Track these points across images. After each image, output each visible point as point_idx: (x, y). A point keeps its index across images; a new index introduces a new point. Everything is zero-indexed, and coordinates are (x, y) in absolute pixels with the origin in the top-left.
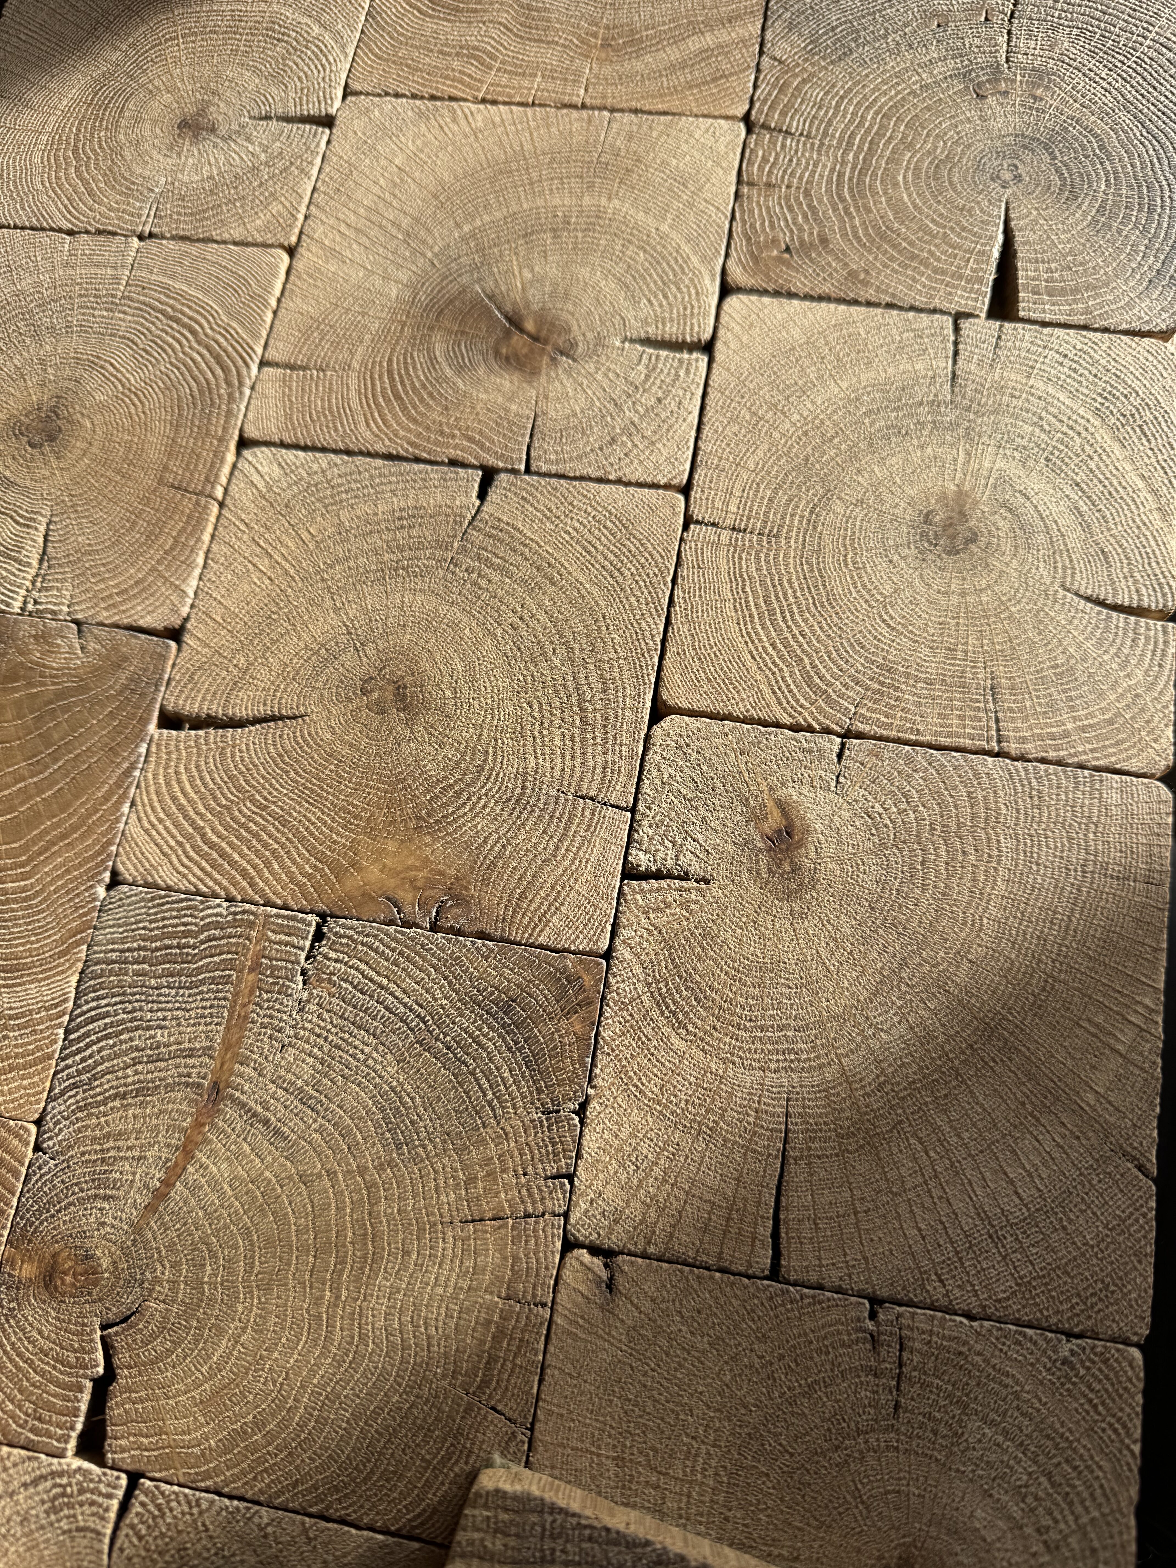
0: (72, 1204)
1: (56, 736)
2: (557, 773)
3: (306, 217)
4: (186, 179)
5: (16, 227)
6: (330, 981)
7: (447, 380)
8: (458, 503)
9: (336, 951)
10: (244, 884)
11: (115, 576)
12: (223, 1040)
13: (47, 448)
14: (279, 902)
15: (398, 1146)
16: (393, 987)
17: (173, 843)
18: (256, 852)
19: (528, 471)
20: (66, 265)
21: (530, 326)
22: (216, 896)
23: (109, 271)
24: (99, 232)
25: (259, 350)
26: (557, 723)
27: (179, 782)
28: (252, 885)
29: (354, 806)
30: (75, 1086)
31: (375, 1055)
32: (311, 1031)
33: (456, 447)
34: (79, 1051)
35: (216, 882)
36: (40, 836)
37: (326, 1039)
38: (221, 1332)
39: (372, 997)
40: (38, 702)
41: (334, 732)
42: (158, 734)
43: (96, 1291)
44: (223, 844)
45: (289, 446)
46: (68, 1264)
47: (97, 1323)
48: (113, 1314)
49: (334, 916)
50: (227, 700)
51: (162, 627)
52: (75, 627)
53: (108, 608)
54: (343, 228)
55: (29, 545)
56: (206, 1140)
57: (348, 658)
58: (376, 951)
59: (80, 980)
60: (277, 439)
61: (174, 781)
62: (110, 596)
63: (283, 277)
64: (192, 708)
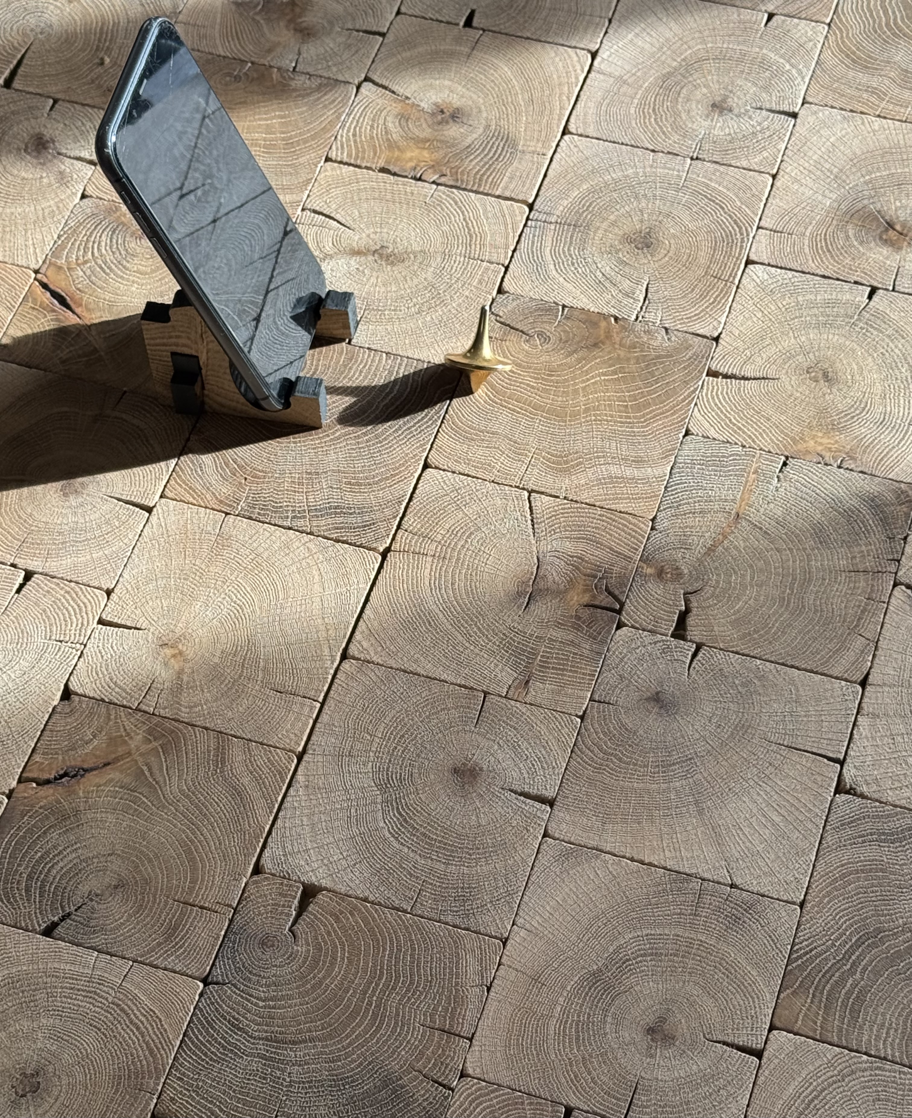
0: (670, 549)
1: (657, 374)
2: (901, 414)
3: (782, 161)
4: (716, 133)
5: (622, 144)
6: (790, 481)
7: (854, 246)
8: (857, 299)
9: (793, 470)
10: (750, 441)
11: (684, 311)
12: (740, 497)
13: (645, 250)
14: (767, 450)
15: (821, 543)
16: (819, 486)
17: (715, 422)
18: (756, 430)
19: (893, 290)
20: (651, 166)
21: (898, 227)
22: (736, 444)
23: (676, 173)
24: (669, 153)
25: (757, 220)
26: (902, 394)
27: (718, 398)
28: (754, 441)
29: (802, 417)
30: (670, 507)
31: (810, 510)
32: (781, 498)
33: (858, 276)
34: (672, 495)
35: (736, 438)
36: (651, 412)
37: (788, 502)
38: (739, 600)
39: (809, 489)
40: (648, 358)
41: (792, 387)
42: (707, 378)
43: (681, 581)
44: (740, 425)
45: (773, 266)
46: (668, 570)
47: (682, 592)
48: (690, 589)
49: (792, 457)
50: (741, 369)
51: (708, 335)
52: (664, 330)
53: (681, 324)
54: (801, 168)
55: (638, 292)
56: (733, 532)
57: (801, 358)
58: (812, 472)
59: (672, 468)
60: (766, 262)
61: (716, 398)
62: (682, 319)
63: (769, 188)
64: (723, 370)
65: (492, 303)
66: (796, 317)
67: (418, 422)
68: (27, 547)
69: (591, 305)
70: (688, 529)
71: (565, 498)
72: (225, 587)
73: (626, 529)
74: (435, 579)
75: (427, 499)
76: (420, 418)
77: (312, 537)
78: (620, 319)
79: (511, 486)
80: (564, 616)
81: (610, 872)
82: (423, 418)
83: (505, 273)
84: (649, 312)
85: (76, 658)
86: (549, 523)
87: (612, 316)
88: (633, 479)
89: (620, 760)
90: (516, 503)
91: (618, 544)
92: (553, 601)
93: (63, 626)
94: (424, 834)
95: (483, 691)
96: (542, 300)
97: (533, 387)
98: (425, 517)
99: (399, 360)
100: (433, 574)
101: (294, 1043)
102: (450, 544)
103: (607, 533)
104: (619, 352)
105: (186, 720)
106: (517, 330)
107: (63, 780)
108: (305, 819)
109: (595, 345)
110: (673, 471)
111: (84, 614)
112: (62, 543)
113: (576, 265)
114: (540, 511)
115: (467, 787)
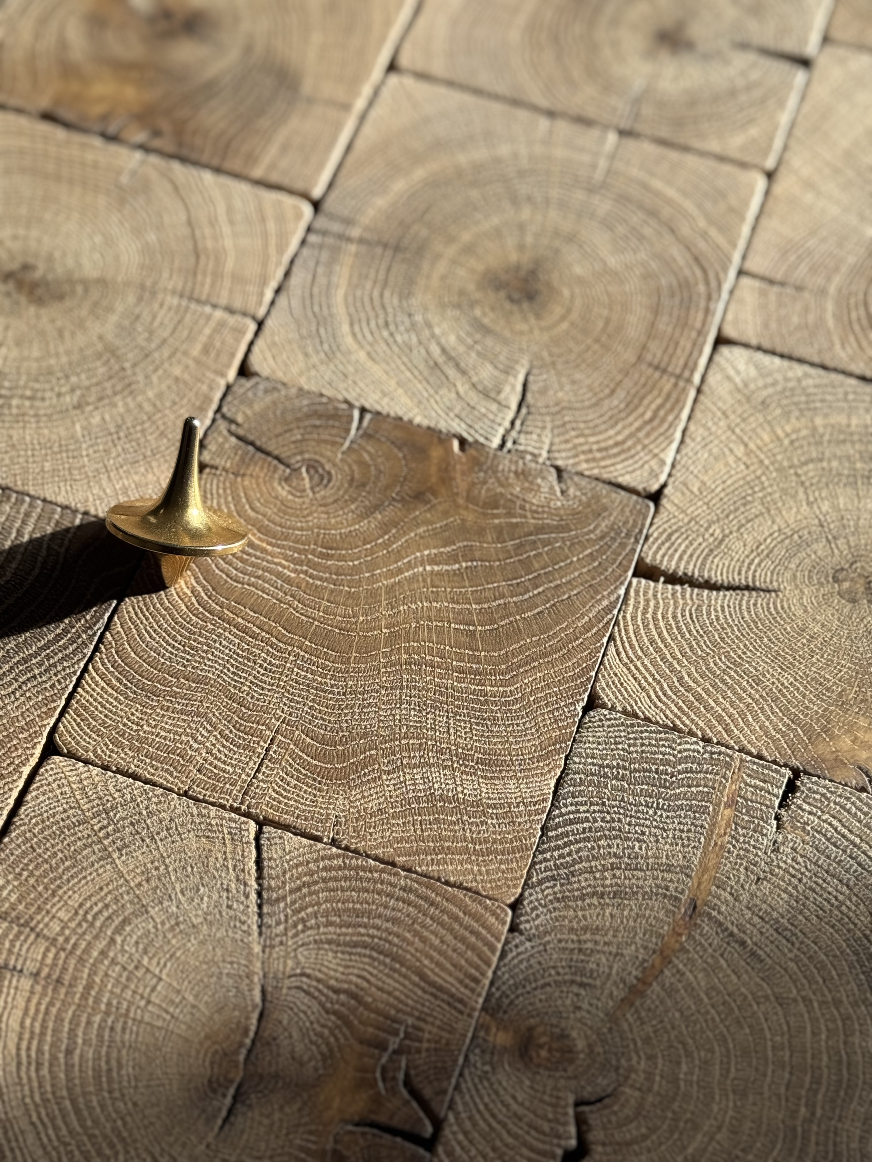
0: (548, 984)
1: (536, 565)
3: (786, 147)
4: (664, 86)
5: (493, 96)
6: (804, 829)
9: (809, 804)
10: (720, 728)
11: (595, 434)
12: (700, 862)
13: (526, 306)
14: (754, 751)
16: (865, 847)
17: (650, 680)
18: (732, 703)
20: (544, 142)
22: (691, 734)
23: (588, 157)
24: (577, 119)
25: (737, 260)
27: (657, 627)
28: (728, 731)
29: (825, 679)
30: (553, 878)
31: (848, 903)
32: (786, 871)
34: (558, 848)
35: (692, 721)
36: (521, 650)
37: (800, 880)
38: (696, 1128)
39: (844, 851)
40: (519, 532)
41: (806, 611)
42: (635, 581)
43: (571, 1069)
44: (699, 690)
45: (766, 351)
46: (544, 1039)
47: (571, 1099)
48: (588, 1092)
49: (806, 773)
50: (703, 564)
51: (640, 488)
52: (553, 471)
53: (587, 461)
54: (820, 163)
55: (507, 389)
56: (683, 949)
57: (820, 548)
58: (848, 811)
59: (558, 784)
60: (754, 342)
61: (651, 626)
62: (590, 451)
63: (760, 196)
64: (669, 564)
65: (225, 395)
66: (812, 460)
67: (46, 646)
69: (416, 410)
70: (588, 936)
71: (334, 842)
73: (456, 926)
74: (31, 1038)
75: (42, 831)
76: (51, 637)
78: (470, 444)
79: (223, 807)
80: (308, 1152)
82: (58, 638)
83: (257, 334)
84: (527, 433)
86: (293, 902)
87: (455, 436)
90: (230, 848)
91: (438, 964)
92: (287, 1110)
96: (322, 395)
97: (288, 580)
98: (31, 874)
99: (25, 506)
100: (28, 1022)
102: (75, 946)
103: (416, 934)
104: (464, 513)
106: (268, 454)
109: (419, 497)
110: (562, 792)
113: (392, 327)
114: (279, 870)
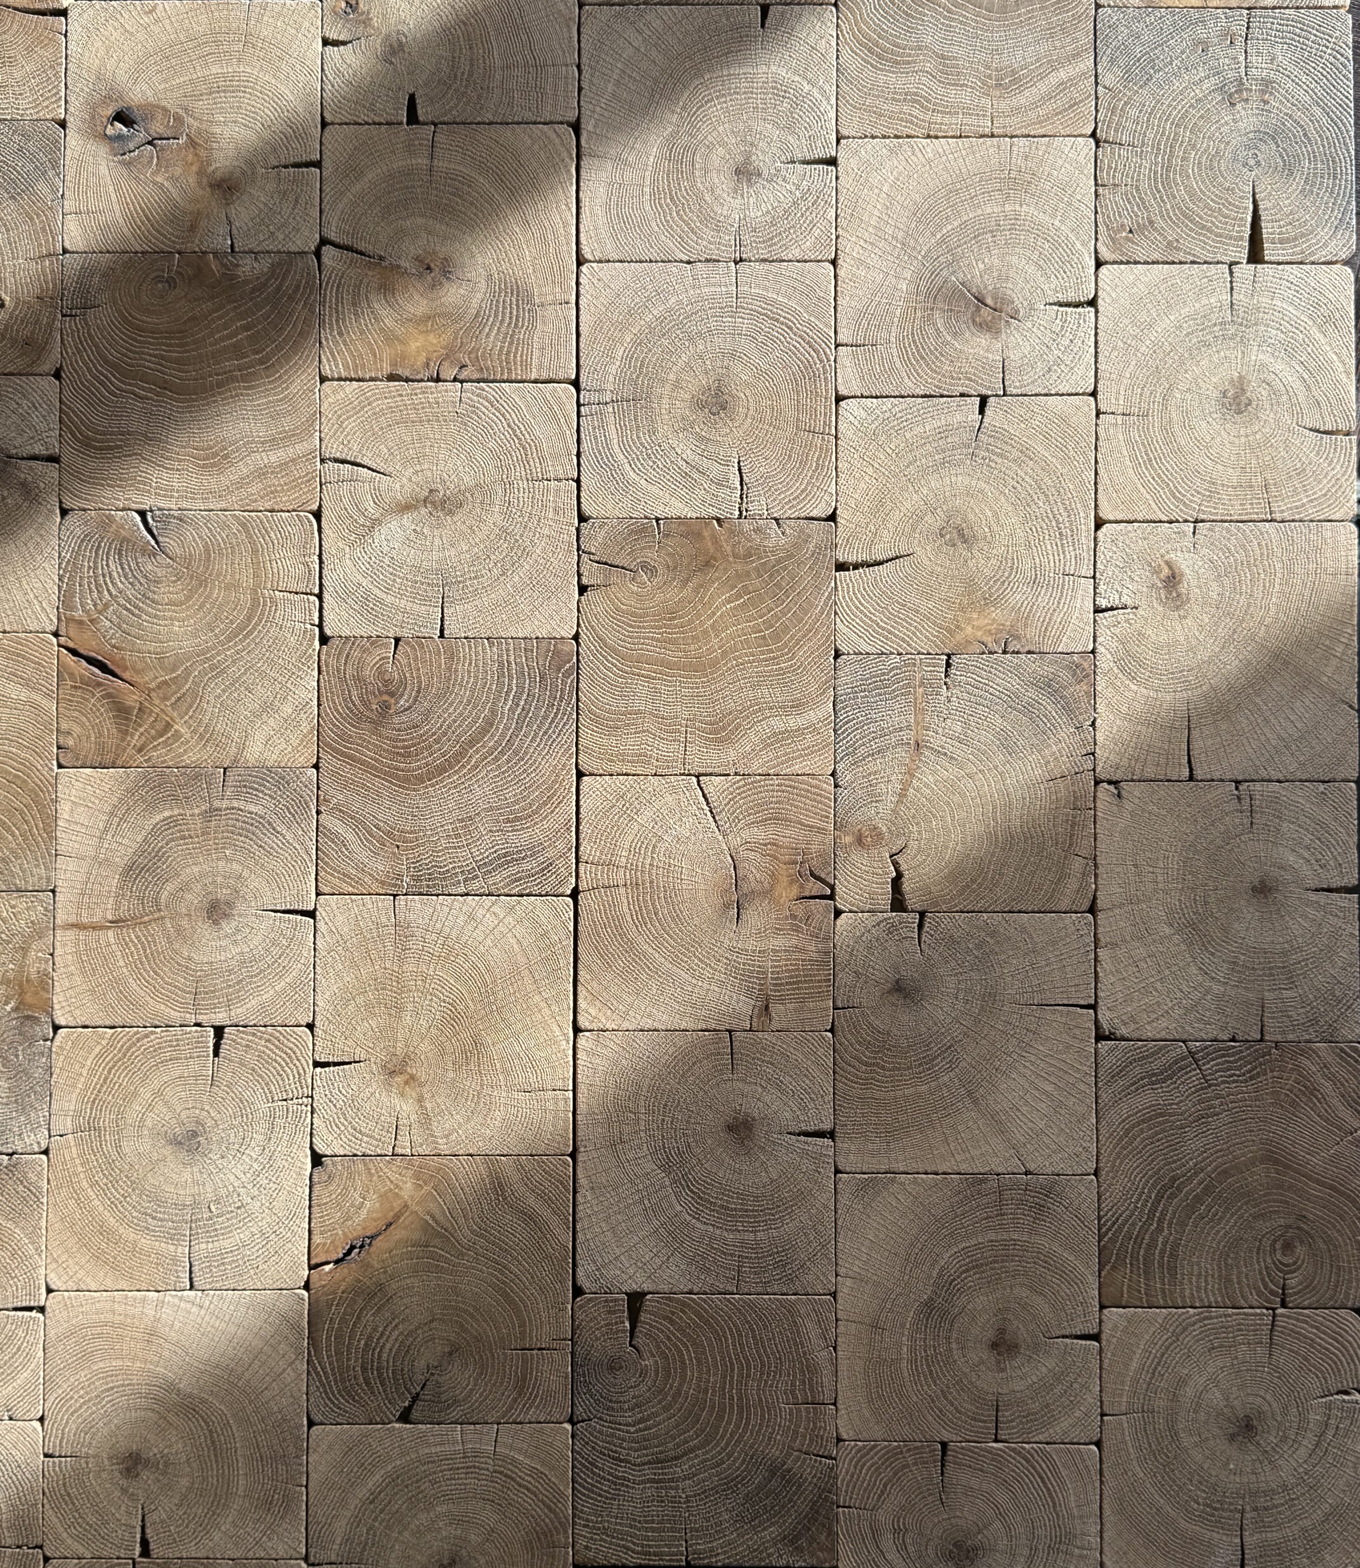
0: (861, 807)
1: (784, 584)
2: (1052, 564)
3: (837, 237)
4: (752, 215)
5: (651, 261)
6: (960, 685)
7: (948, 343)
8: (969, 418)
9: (959, 671)
10: (905, 645)
11: (789, 489)
12: (915, 721)
13: (722, 415)
14: (925, 652)
15: (1010, 754)
16: (991, 684)
17: (863, 630)
18: (907, 629)
19: (1005, 394)
20: (694, 287)
21: (990, 301)
22: (893, 653)
23: (724, 289)
24: (708, 260)
25: (833, 336)
26: (1047, 537)
27: (857, 598)
28: (909, 645)
30: (847, 754)
31: (990, 716)
32: (956, 710)
33: (962, 385)
34: (844, 738)
35: (890, 646)
36: (792, 638)
37: (964, 713)
38: (947, 848)
39: (982, 690)
40: (768, 567)
41: (931, 560)
42: (838, 574)
43: (883, 842)
44: (889, 627)
45: (867, 397)
46: (867, 833)
47: (887, 855)
48: (894, 850)
49: (953, 654)
50: (870, 551)
51: (823, 515)
52: (773, 522)
53: (790, 509)
54: (862, 243)
55: (731, 477)
56: (918, 767)
57: (929, 518)
58: (979, 667)
59: (834, 705)
60: (859, 393)
61: (854, 599)
62: (790, 501)
63: (833, 282)
64: (852, 558)
65: (578, 537)
67: (553, 721)
68: (203, 999)
69: (686, 509)
70: (873, 777)
71: (736, 774)
72: (427, 986)
73: (810, 795)
74: (637, 913)
75: (595, 817)
76: (552, 715)
77: (494, 898)
78: (723, 520)
79: (676, 775)
80: (779, 919)
81: (910, 1193)
82: (556, 715)
83: (579, 490)
84: (751, 502)
85: (309, 1114)
86: (729, 810)
87: (713, 518)
88: (800, 732)
89: (883, 1068)
90: (688, 794)
91: (807, 816)
92: (763, 905)
93: (281, 1082)
94: (722, 1206)
95: (727, 1030)
96: (631, 518)
97: (658, 640)
98: (601, 840)
99: (504, 645)
100: (632, 907)
101: (676, 1458)
102: (637, 866)
103: (792, 805)
104: (736, 566)
105: (447, 1153)
106: (617, 567)
107: (353, 1255)
108: (603, 1225)
109: (707, 564)
110: (837, 708)
111: (295, 1061)
112: (238, 983)
113: (653, 456)
114: (716, 797)
115: (746, 1142)
